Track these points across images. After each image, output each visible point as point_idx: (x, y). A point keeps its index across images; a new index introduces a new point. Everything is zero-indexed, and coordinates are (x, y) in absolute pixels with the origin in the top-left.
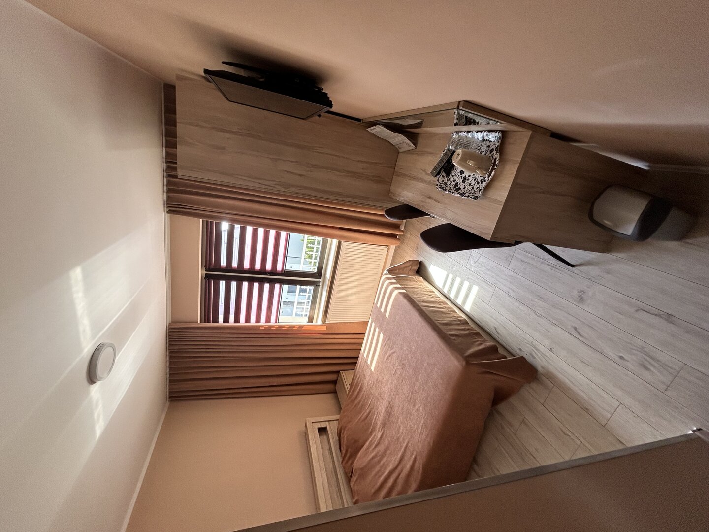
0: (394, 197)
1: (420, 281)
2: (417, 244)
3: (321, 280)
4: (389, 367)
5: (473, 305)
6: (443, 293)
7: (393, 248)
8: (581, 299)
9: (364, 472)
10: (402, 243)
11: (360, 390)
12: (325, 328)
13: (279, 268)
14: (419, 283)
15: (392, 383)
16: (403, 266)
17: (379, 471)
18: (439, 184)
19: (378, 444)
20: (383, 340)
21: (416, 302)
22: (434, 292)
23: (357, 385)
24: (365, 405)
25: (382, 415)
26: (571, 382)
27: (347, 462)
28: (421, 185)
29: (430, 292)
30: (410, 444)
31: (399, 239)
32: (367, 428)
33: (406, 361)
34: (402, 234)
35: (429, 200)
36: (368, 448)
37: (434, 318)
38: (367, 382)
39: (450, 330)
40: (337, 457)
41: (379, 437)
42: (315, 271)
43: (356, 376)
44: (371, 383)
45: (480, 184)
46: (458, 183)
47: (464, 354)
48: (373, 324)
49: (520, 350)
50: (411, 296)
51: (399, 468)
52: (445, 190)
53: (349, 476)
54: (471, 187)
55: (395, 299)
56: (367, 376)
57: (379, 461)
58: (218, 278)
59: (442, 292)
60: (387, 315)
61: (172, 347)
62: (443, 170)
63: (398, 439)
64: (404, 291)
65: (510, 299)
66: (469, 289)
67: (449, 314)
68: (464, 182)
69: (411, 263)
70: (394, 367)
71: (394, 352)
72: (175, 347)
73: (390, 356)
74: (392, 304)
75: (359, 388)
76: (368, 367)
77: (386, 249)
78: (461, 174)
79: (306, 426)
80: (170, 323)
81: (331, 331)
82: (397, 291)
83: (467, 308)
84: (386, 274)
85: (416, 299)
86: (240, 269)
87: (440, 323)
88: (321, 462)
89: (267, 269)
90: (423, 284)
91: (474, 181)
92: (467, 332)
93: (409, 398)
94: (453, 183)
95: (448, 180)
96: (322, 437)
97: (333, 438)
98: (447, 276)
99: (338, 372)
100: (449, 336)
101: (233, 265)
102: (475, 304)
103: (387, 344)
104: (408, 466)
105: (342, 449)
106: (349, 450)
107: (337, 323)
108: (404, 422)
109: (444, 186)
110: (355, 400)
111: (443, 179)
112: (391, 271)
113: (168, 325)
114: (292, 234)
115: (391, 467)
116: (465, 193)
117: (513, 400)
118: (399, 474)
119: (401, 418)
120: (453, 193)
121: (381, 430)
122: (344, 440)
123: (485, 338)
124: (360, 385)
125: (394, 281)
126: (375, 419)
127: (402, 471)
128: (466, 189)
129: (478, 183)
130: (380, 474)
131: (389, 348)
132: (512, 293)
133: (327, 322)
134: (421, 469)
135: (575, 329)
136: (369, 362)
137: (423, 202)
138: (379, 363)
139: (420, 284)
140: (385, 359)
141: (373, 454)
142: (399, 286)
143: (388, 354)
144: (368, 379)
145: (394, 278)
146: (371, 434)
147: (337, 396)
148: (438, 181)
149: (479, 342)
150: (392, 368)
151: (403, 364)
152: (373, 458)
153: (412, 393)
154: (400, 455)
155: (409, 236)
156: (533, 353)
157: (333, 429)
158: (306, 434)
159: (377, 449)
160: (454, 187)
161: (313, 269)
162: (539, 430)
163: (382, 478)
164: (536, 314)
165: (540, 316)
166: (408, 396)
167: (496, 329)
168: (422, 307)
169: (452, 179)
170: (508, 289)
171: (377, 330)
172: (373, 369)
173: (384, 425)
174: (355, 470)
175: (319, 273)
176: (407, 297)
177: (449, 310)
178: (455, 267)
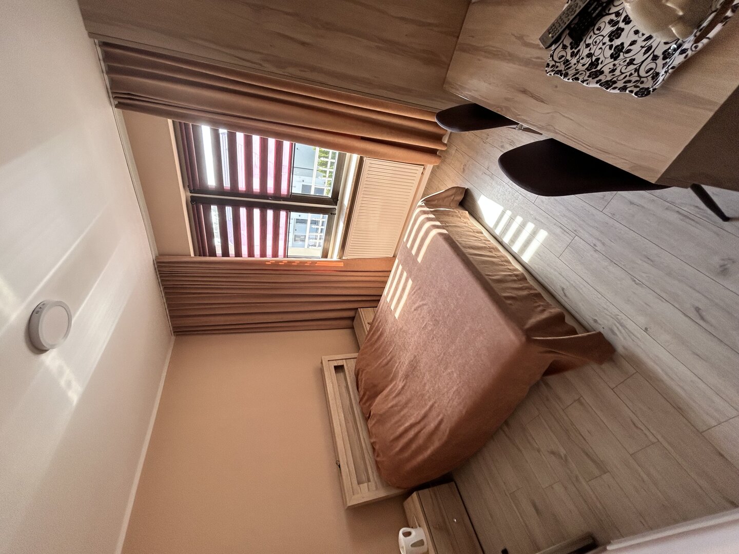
0: (453, 91)
1: (465, 217)
2: (465, 165)
3: (336, 207)
4: (417, 319)
5: (534, 255)
6: (494, 234)
7: (429, 167)
8: (724, 271)
9: (383, 419)
10: (443, 161)
11: (381, 334)
12: (342, 264)
13: (284, 190)
14: (463, 219)
15: (420, 337)
16: (444, 195)
17: (400, 421)
18: (552, 63)
19: (399, 394)
20: (412, 288)
21: (461, 248)
22: (482, 233)
23: (377, 330)
24: (386, 351)
25: (405, 366)
26: (667, 374)
27: (365, 403)
28: (508, 68)
29: (478, 232)
30: (436, 405)
31: (440, 157)
32: (387, 375)
33: (441, 318)
34: (444, 149)
35: (522, 97)
36: (387, 396)
37: (485, 271)
38: (388, 328)
39: (505, 289)
40: (355, 396)
41: (400, 387)
42: (330, 196)
43: (377, 320)
44: (394, 331)
45: (660, 62)
46: (598, 59)
47: (523, 326)
48: (400, 267)
49: (595, 321)
50: (453, 238)
51: (422, 424)
52: (566, 75)
53: (367, 417)
54: (632, 67)
55: (432, 241)
56: (390, 322)
57: (400, 411)
58: (208, 203)
59: (492, 233)
60: (420, 259)
61: (165, 283)
62: (567, 32)
63: (423, 395)
64: (444, 231)
65: (596, 255)
66: (534, 234)
67: (502, 265)
68: (614, 57)
69: (454, 191)
70: (423, 321)
71: (425, 304)
72: (168, 283)
73: (419, 307)
74: (428, 247)
75: (379, 333)
76: (392, 313)
77: (421, 169)
78: (611, 40)
79: (322, 363)
80: (156, 257)
81: (348, 268)
82: (435, 232)
83: (526, 258)
84: (421, 206)
85: (460, 243)
86: (234, 191)
87: (490, 279)
88: (337, 401)
89: (268, 192)
90: (469, 222)
91: (645, 53)
92: (525, 293)
93: (440, 358)
94: (587, 61)
95: (573, 55)
96: (337, 375)
97: (350, 377)
98: (503, 213)
99: (356, 309)
100: (504, 300)
101: (224, 185)
102: (538, 254)
103: (416, 294)
104: (432, 425)
105: (360, 390)
106: (368, 393)
107: (355, 259)
108: (432, 381)
109: (562, 67)
110: (374, 344)
111: (563, 53)
112: (428, 202)
113: (154, 258)
114: (298, 145)
115: (412, 420)
116: (615, 82)
117: (569, 375)
118: (421, 430)
119: (427, 376)
120: (583, 82)
121: (403, 380)
122: (361, 381)
123: (548, 301)
124: (381, 330)
125: (432, 216)
126: (397, 368)
127: (424, 427)
128: (617, 73)
129: (655, 58)
130: (400, 423)
131: (419, 298)
132: (599, 247)
133: (344, 258)
134: (448, 432)
135: (698, 310)
136: (392, 308)
137: (507, 99)
138: (404, 311)
139: (465, 220)
140: (413, 309)
141: (394, 402)
142: (438, 223)
143: (417, 305)
144: (390, 325)
145: (432, 212)
146: (391, 381)
147: (355, 333)
148: (552, 56)
149: (541, 308)
150: (421, 321)
151: (436, 320)
152: (392, 407)
153: (444, 354)
154: (423, 412)
155: (453, 152)
156: (615, 329)
157: (350, 367)
158: (322, 371)
159: (397, 399)
160: (588, 69)
161: (328, 194)
162: (599, 413)
163: (402, 429)
164: (635, 281)
165: (640, 284)
166: (439, 356)
167: (563, 289)
168: (469, 256)
169: (586, 51)
170: (595, 241)
171: (405, 274)
172: (397, 315)
173: (407, 376)
174: (374, 414)
175: (335, 198)
176: (448, 239)
177: (503, 259)
178: (517, 201)
